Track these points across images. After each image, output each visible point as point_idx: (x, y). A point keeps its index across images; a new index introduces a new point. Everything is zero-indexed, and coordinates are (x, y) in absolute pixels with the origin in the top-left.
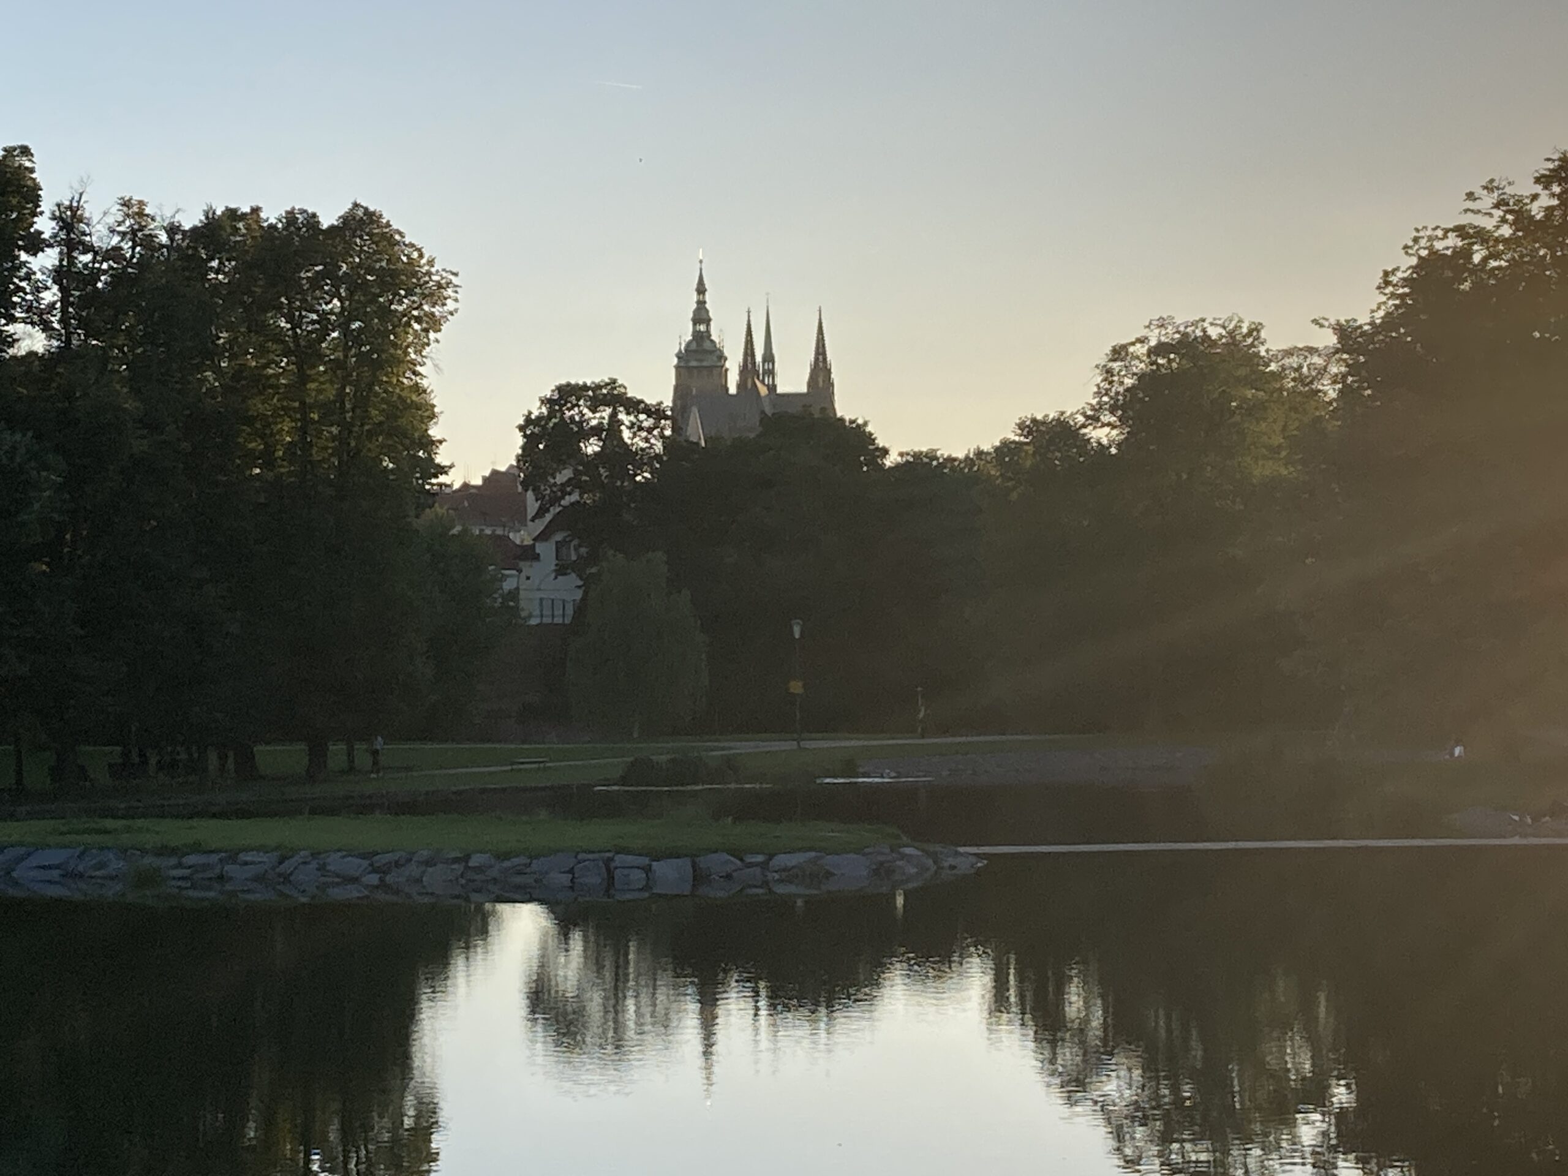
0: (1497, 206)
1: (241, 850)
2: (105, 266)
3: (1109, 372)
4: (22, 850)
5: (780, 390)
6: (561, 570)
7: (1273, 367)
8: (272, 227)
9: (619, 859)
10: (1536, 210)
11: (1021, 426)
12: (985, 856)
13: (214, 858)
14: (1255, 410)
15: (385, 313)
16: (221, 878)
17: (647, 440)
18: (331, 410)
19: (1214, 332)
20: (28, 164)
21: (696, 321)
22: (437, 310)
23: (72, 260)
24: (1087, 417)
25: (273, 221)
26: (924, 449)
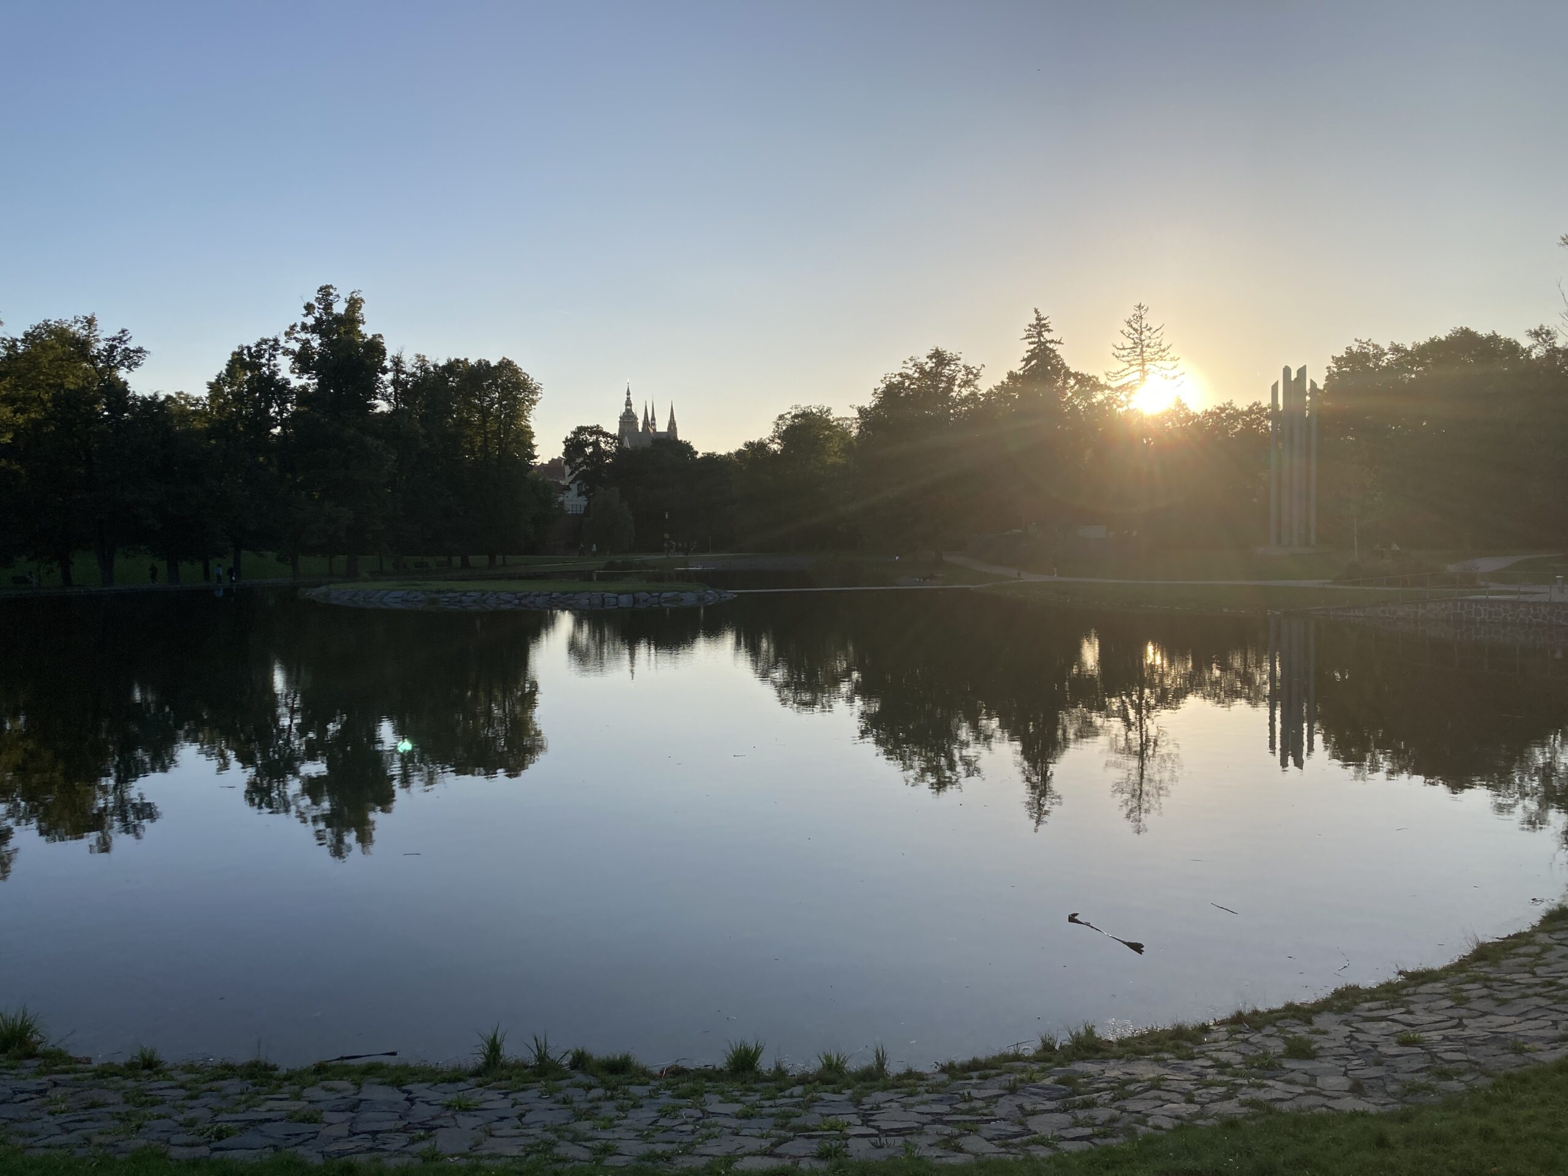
0: (914, 366)
1: (470, 591)
2: (411, 379)
3: (778, 424)
4: (386, 592)
5: (657, 431)
6: (579, 495)
7: (835, 423)
8: (473, 366)
9: (607, 595)
10: (927, 368)
11: (746, 444)
12: (736, 593)
13: (457, 594)
14: (828, 439)
15: (515, 398)
16: (461, 601)
17: (610, 447)
18: (496, 434)
19: (814, 411)
20: (381, 341)
21: (626, 405)
22: (534, 397)
23: (398, 377)
24: (770, 440)
25: (473, 363)
26: (711, 452)
